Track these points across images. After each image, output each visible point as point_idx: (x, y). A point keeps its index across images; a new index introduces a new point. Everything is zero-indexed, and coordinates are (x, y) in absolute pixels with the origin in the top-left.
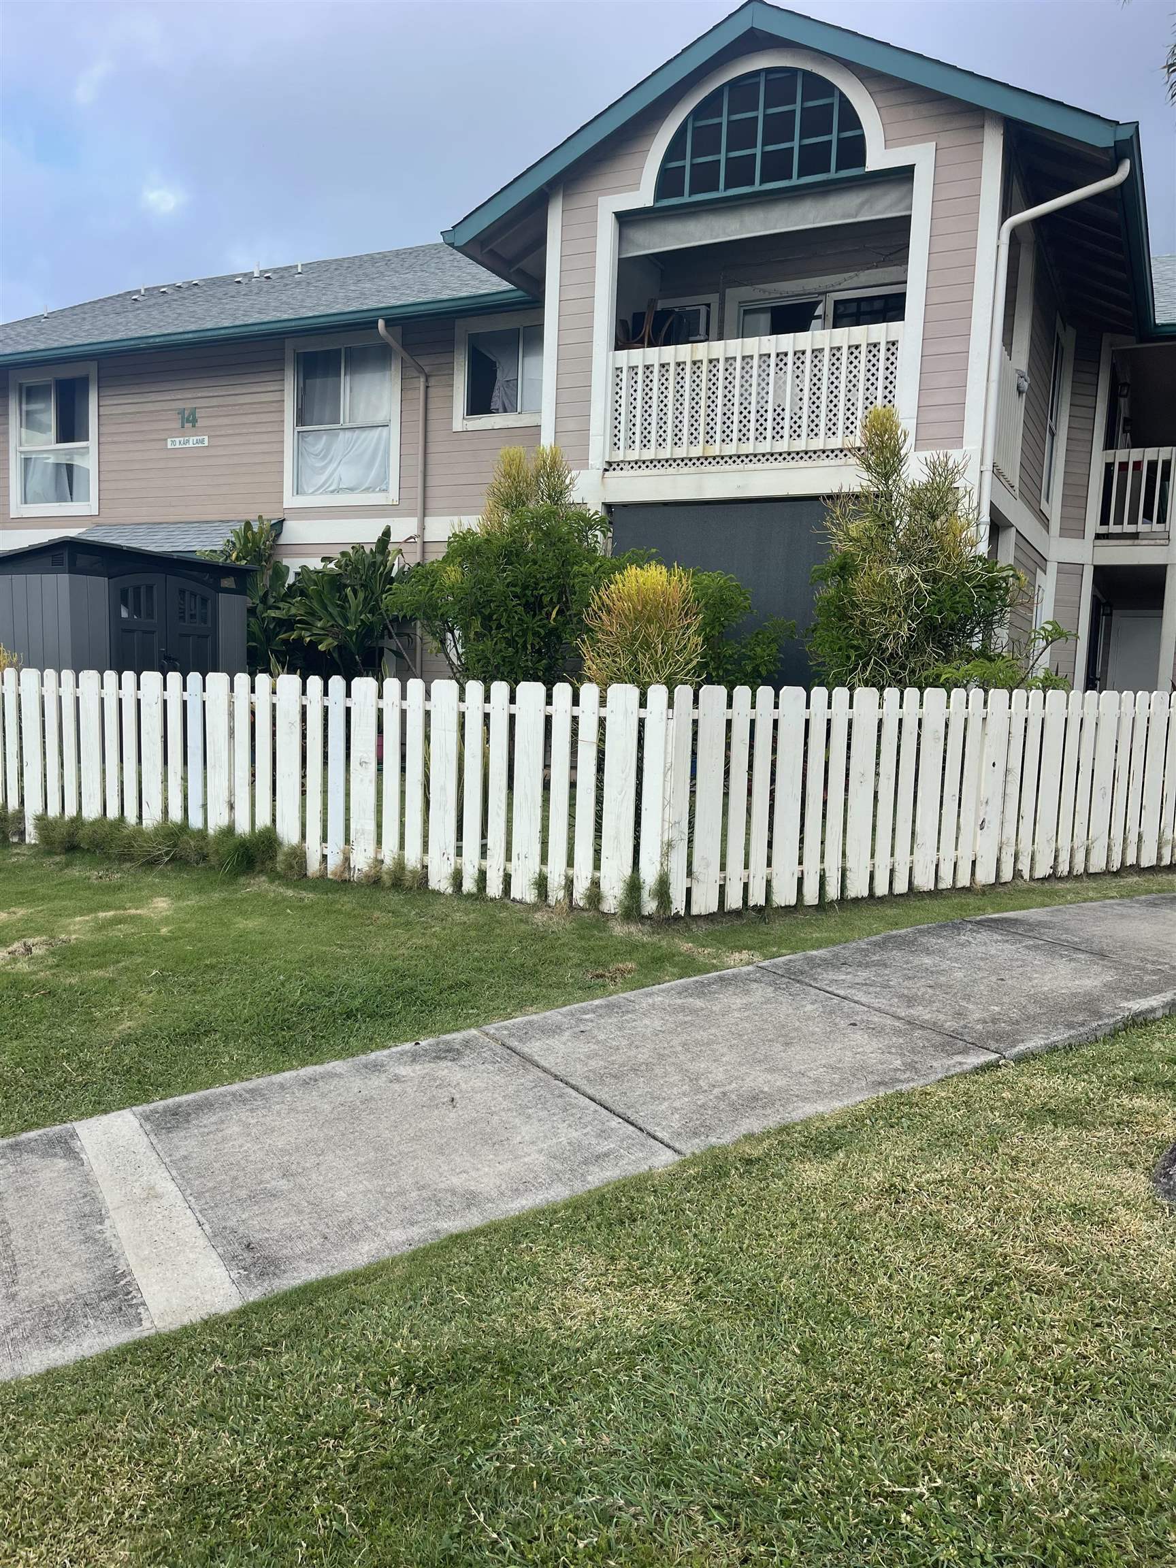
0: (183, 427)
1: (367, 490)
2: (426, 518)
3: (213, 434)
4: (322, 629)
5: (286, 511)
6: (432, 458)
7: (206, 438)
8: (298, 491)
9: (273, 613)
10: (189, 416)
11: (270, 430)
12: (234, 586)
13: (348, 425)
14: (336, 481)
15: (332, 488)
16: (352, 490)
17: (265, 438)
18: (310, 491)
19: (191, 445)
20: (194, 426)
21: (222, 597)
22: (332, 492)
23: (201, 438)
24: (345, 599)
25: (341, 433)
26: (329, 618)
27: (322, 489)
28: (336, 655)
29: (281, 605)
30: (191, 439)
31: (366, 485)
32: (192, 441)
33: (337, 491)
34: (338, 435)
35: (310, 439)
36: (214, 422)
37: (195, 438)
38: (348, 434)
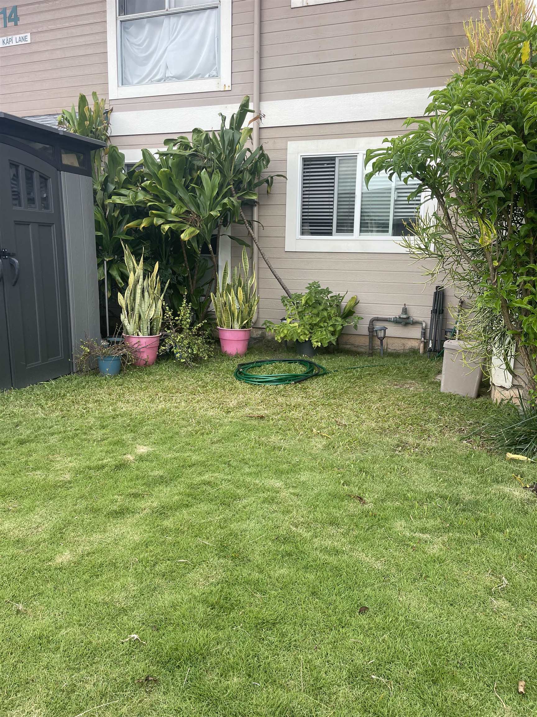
0: (5, 26)
1: (195, 77)
2: (261, 103)
3: (34, 30)
4: (176, 215)
5: (112, 103)
6: (268, 39)
7: (29, 35)
8: (123, 81)
9: (118, 200)
10: (11, 15)
11: (92, 21)
12: (76, 164)
13: (173, 9)
14: (162, 70)
15: (158, 77)
16: (179, 78)
17: (87, 30)
18: (136, 81)
19: (15, 44)
20: (16, 24)
21: (65, 176)
22: (159, 81)
23: (23, 35)
24: (199, 182)
25: (166, 21)
26: (181, 204)
27: (149, 79)
28: (195, 245)
29: (123, 191)
30: (14, 37)
31: (194, 72)
32: (15, 39)
33: (165, 79)
34: (161, 24)
35: (132, 29)
36: (36, 18)
37: (18, 36)
38: (173, 20)
